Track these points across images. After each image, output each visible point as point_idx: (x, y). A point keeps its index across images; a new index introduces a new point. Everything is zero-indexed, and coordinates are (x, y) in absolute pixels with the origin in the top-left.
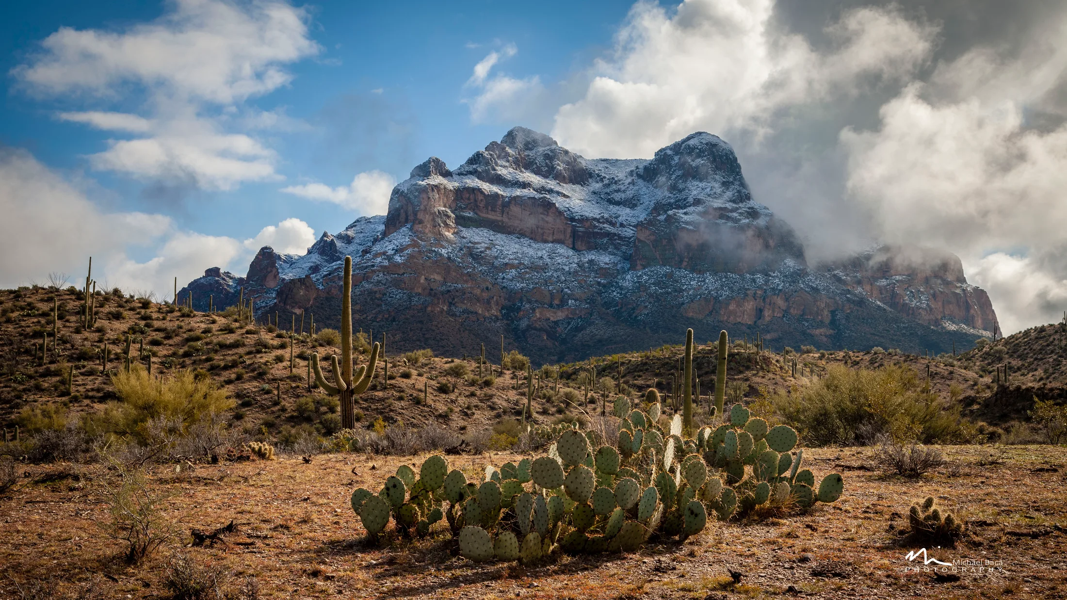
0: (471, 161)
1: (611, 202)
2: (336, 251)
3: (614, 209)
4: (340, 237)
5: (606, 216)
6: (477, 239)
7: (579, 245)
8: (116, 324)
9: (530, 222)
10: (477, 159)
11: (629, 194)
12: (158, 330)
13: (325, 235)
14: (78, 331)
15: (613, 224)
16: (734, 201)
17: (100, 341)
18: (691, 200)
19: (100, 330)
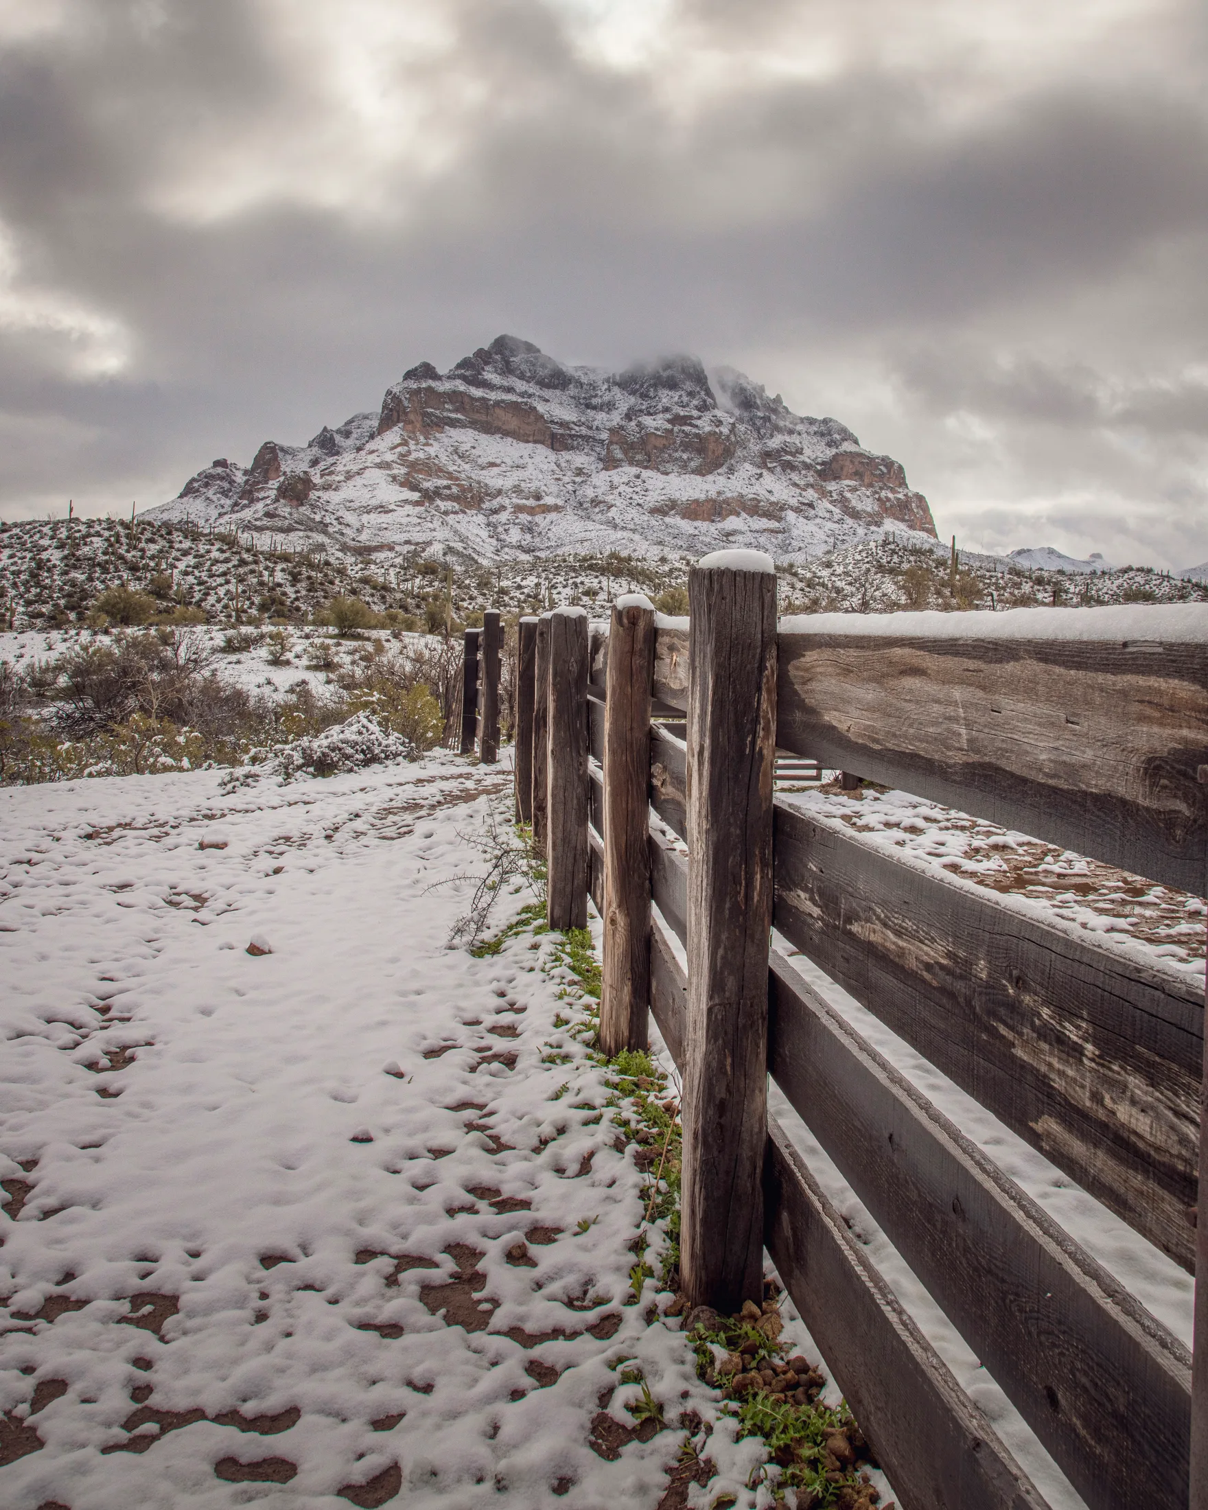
0: (459, 366)
1: (588, 406)
2: (334, 445)
3: (591, 413)
4: (339, 431)
5: (583, 419)
6: (463, 438)
7: (557, 445)
8: (152, 546)
9: (513, 423)
10: (465, 364)
11: (606, 398)
12: (178, 550)
13: (325, 429)
14: (128, 551)
15: (590, 428)
16: (699, 410)
17: (142, 558)
18: (660, 407)
19: (143, 550)
